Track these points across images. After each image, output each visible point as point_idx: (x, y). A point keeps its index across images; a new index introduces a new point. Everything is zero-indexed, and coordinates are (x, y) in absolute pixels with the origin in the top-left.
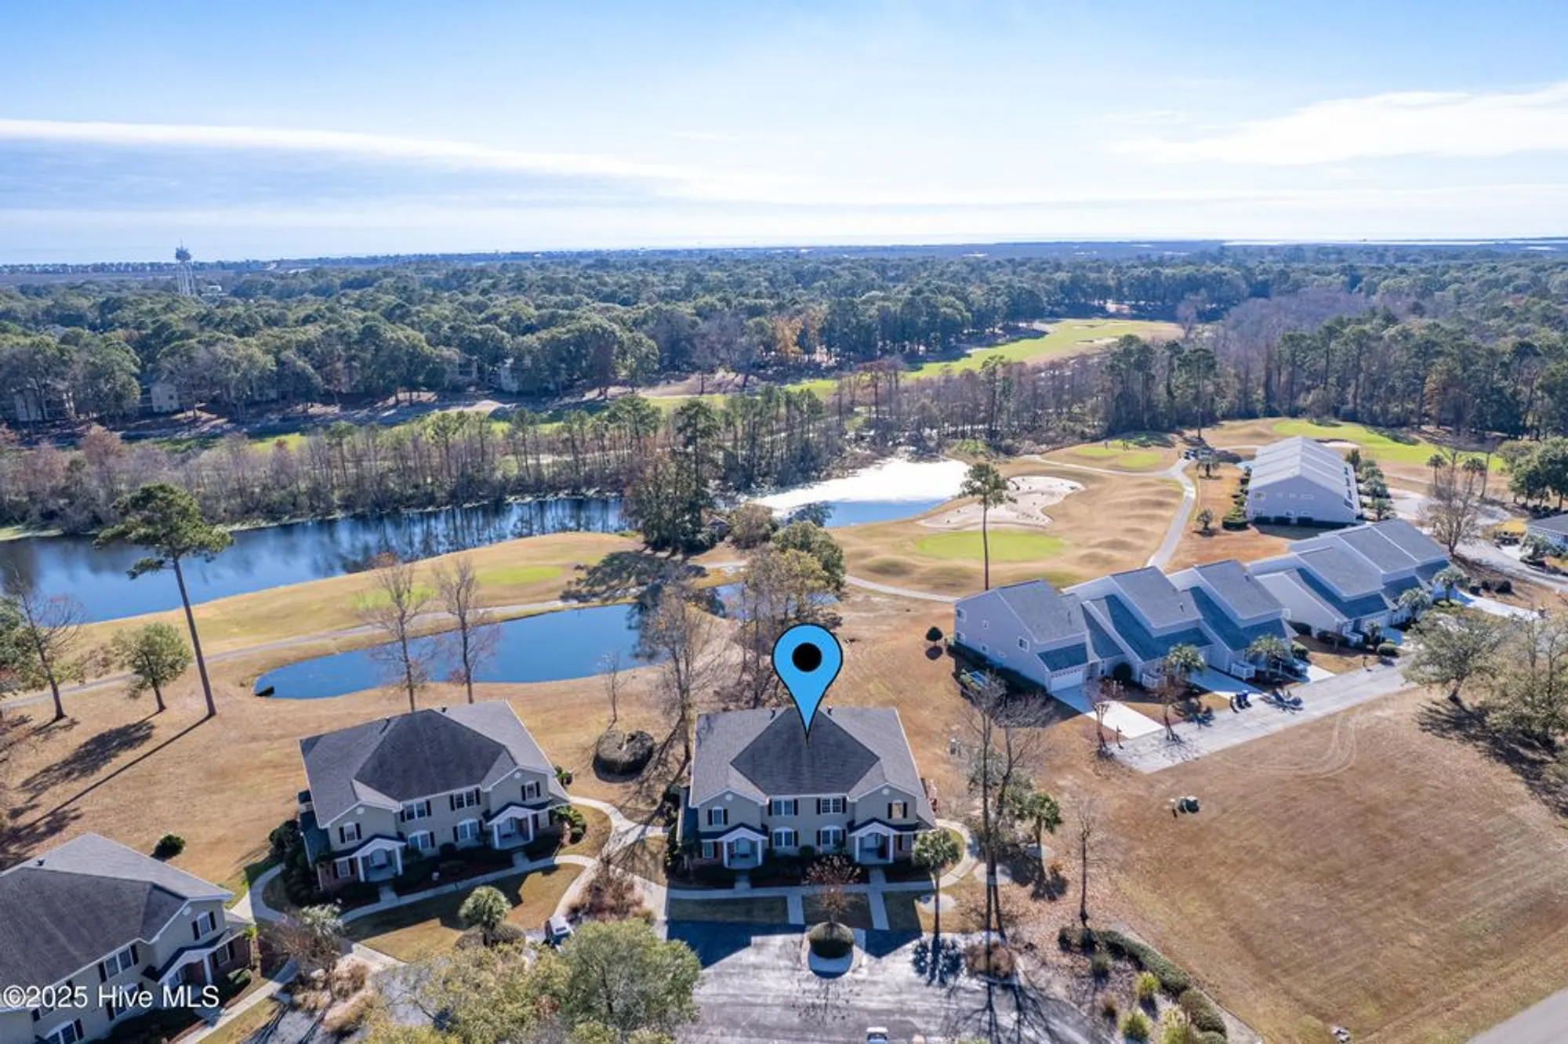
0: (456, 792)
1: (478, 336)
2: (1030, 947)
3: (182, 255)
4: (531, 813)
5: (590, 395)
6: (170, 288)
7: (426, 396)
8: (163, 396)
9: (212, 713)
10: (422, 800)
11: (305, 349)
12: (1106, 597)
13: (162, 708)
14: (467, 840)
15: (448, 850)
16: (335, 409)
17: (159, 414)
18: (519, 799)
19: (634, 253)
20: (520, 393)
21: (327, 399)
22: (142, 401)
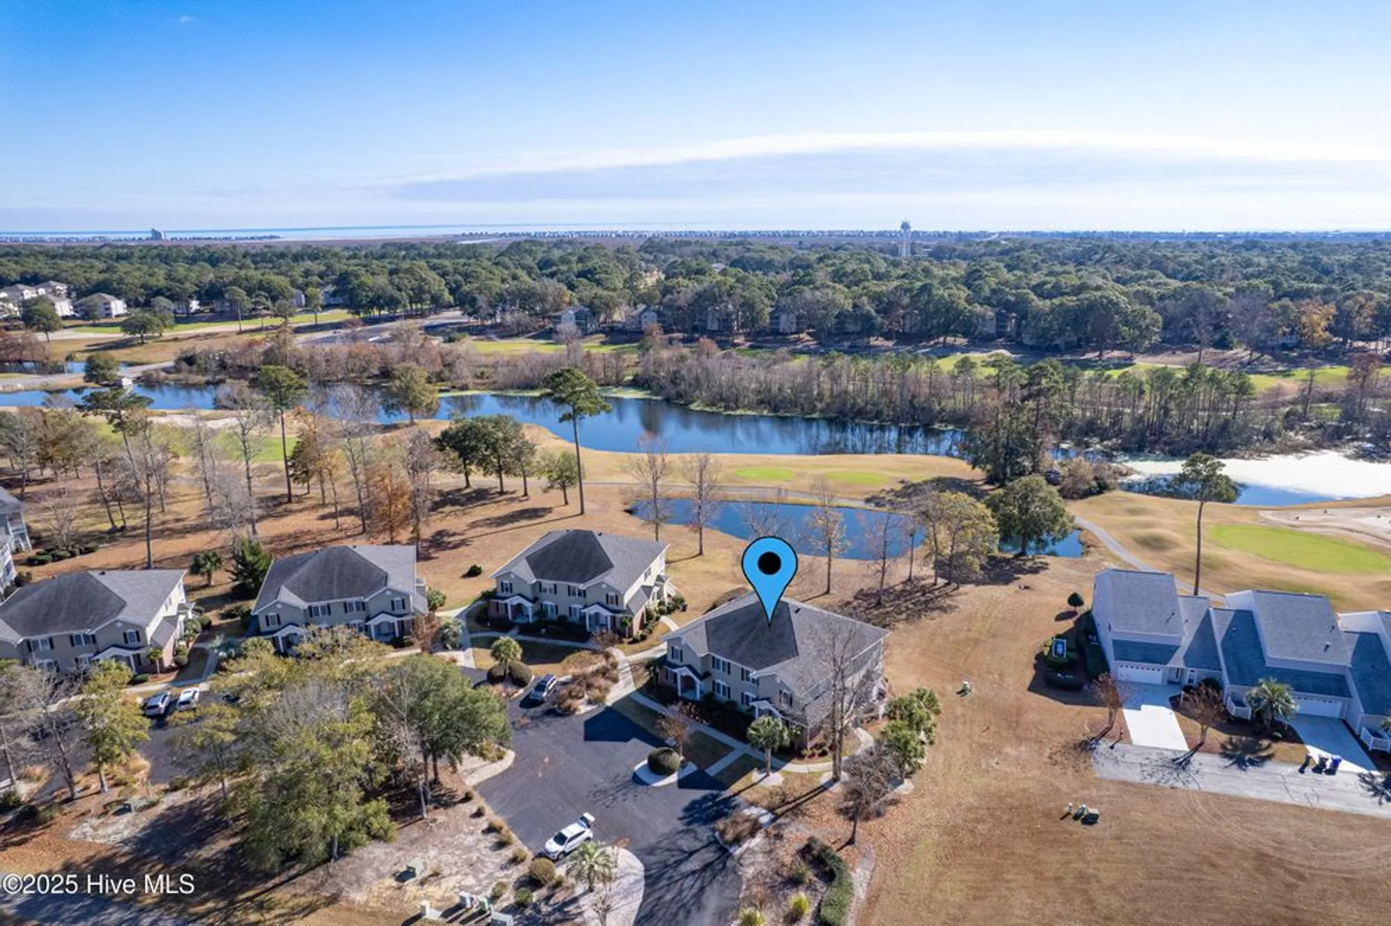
0: (572, 584)
1: (1012, 298)
2: (779, 837)
3: (905, 226)
4: (609, 614)
5: (1090, 356)
6: (895, 251)
7: (960, 341)
8: (786, 323)
9: (582, 512)
10: (552, 582)
11: (876, 298)
12: (1238, 611)
13: (567, 503)
14: (575, 618)
15: (563, 619)
16: (890, 344)
17: (782, 334)
18: (604, 601)
19: (1283, 235)
20: (1032, 347)
21: (887, 336)
22: (771, 324)
